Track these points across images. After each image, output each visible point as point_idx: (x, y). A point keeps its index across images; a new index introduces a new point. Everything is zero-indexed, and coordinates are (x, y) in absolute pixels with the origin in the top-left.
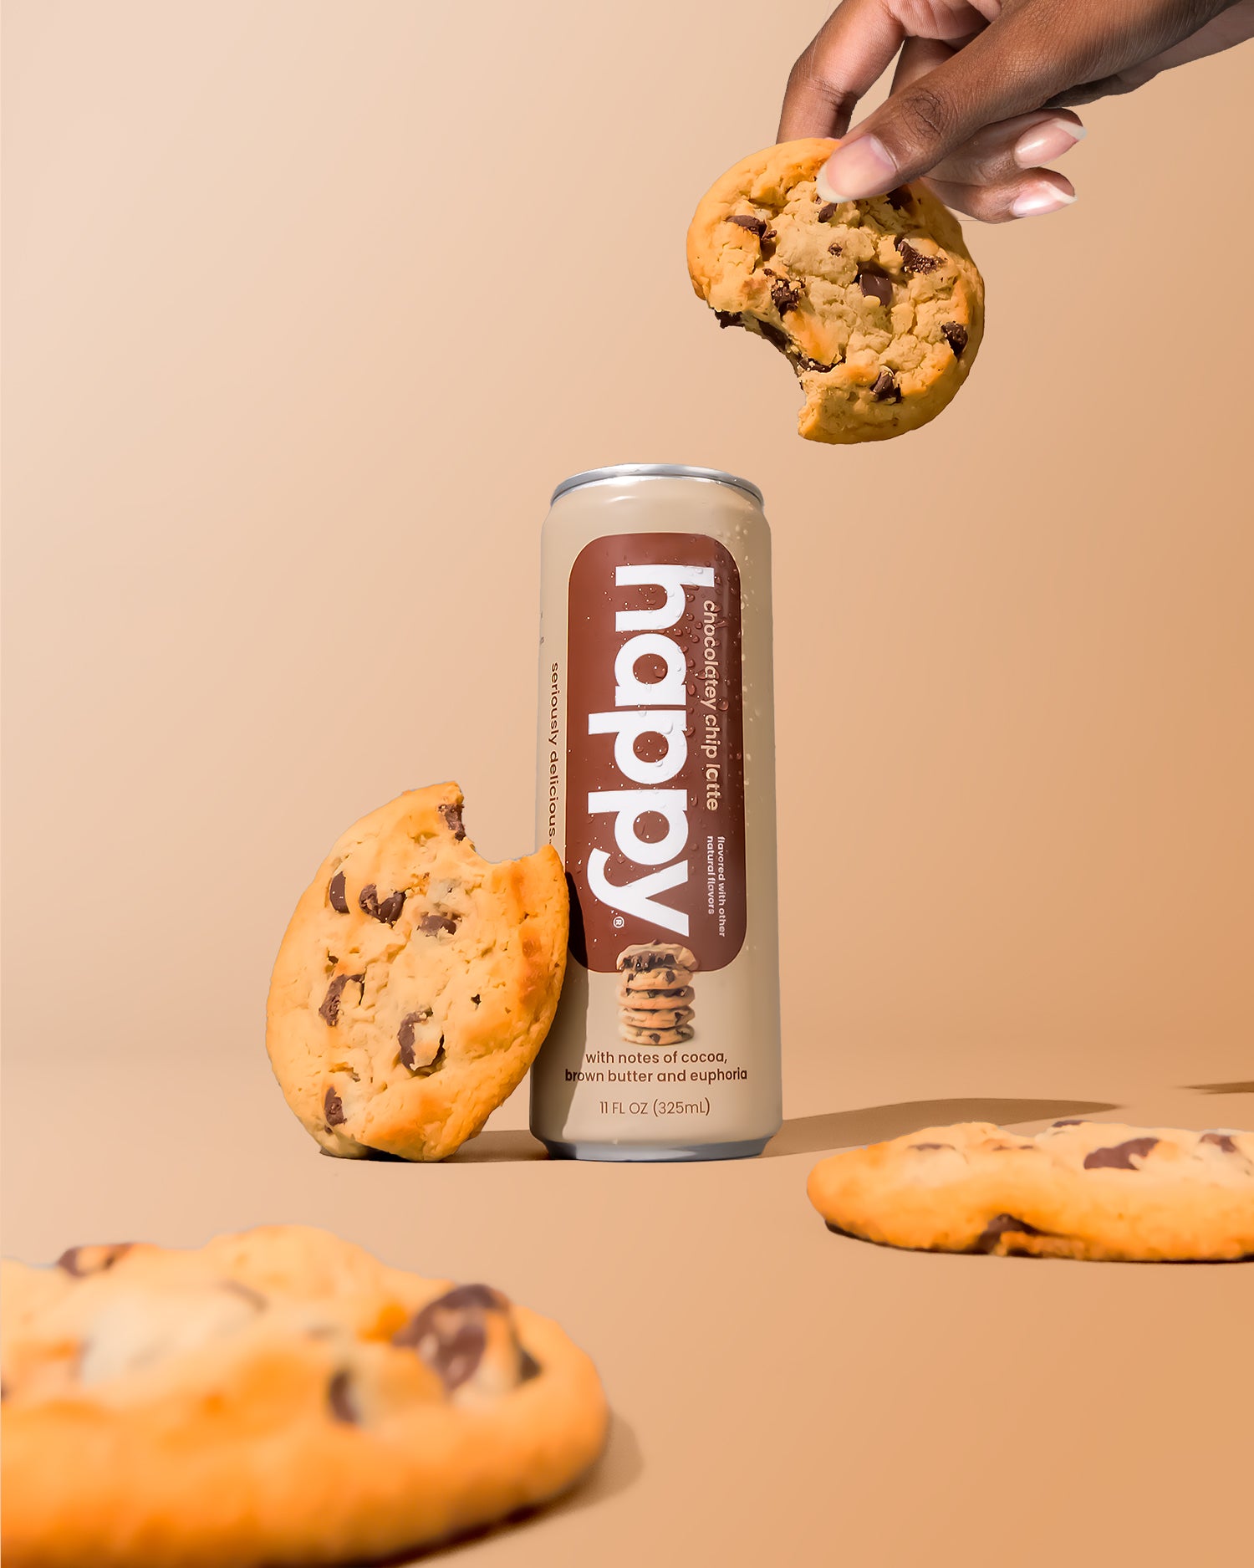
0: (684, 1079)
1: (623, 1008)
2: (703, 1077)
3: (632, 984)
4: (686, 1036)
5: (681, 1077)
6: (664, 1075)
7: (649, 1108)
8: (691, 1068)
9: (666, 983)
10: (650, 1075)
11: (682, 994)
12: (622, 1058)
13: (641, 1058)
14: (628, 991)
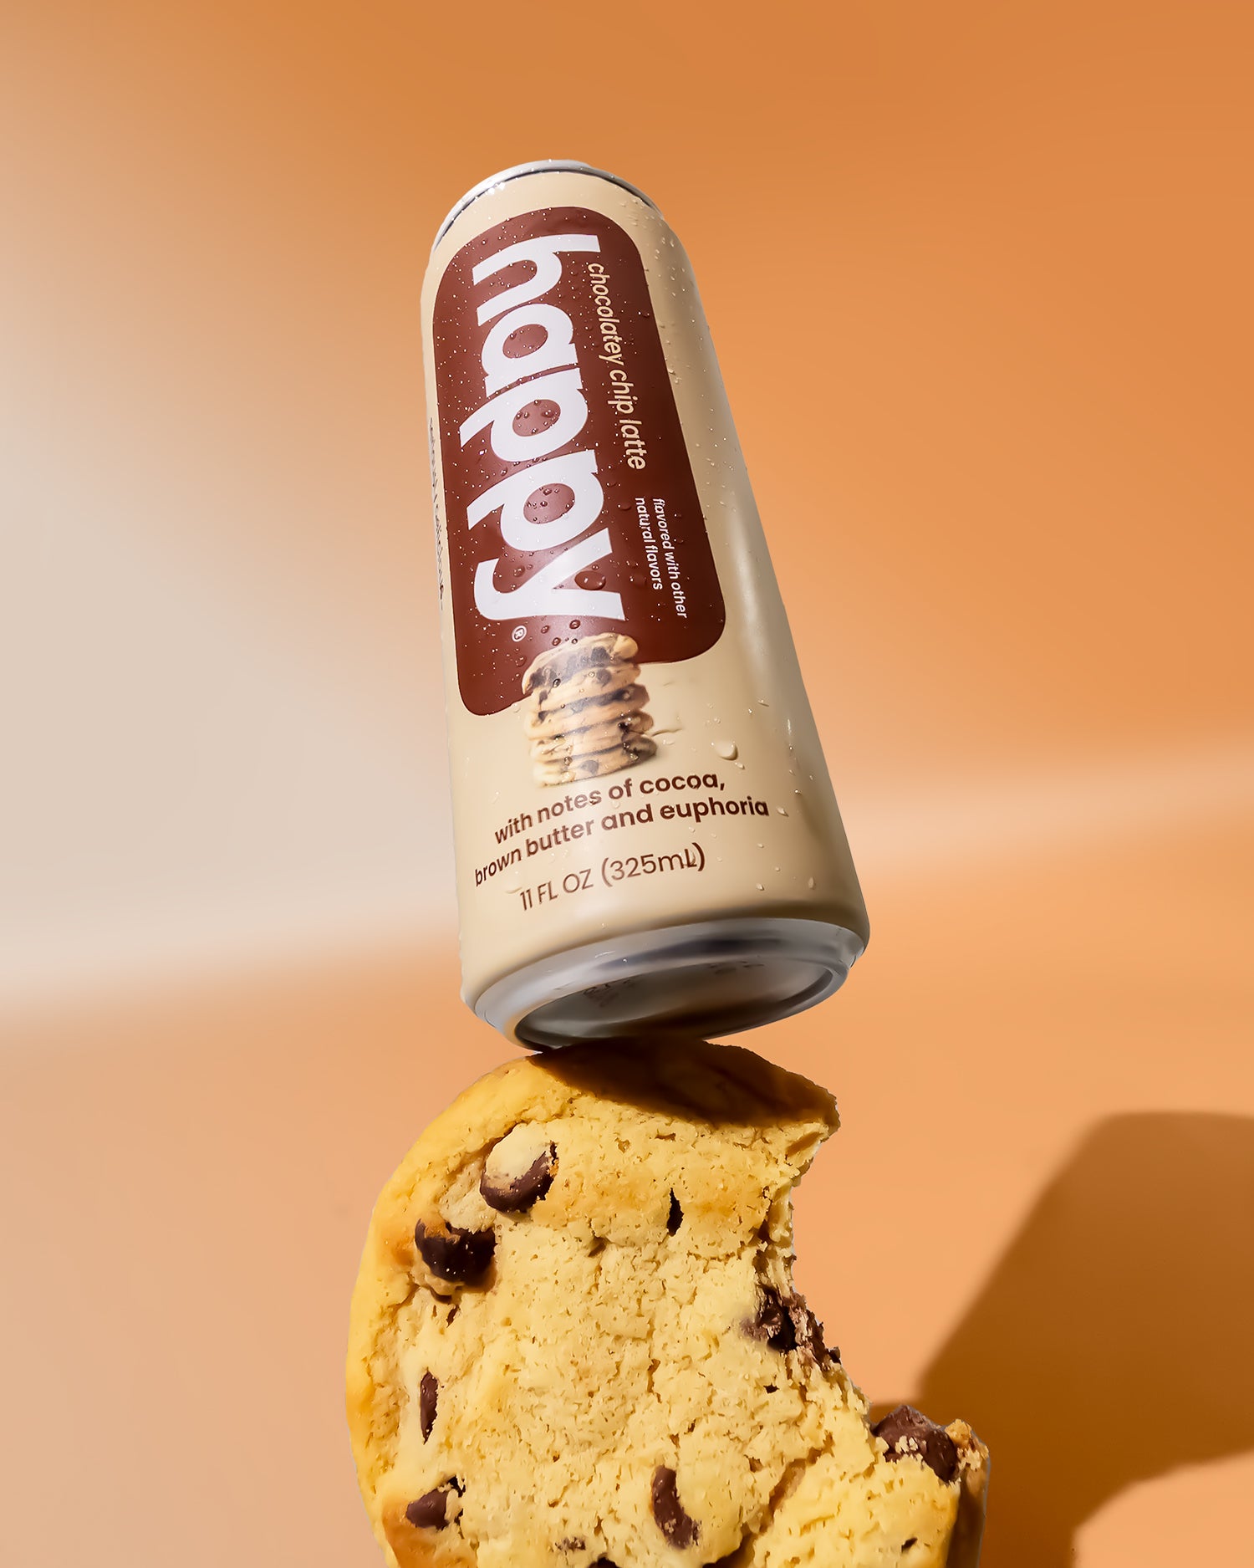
0: (650, 818)
1: (537, 741)
2: (684, 811)
3: (546, 706)
4: (645, 753)
5: (644, 816)
6: (613, 818)
7: (595, 878)
8: (658, 800)
9: (599, 686)
10: (588, 824)
11: (627, 696)
12: (544, 813)
13: (572, 804)
14: (542, 715)
